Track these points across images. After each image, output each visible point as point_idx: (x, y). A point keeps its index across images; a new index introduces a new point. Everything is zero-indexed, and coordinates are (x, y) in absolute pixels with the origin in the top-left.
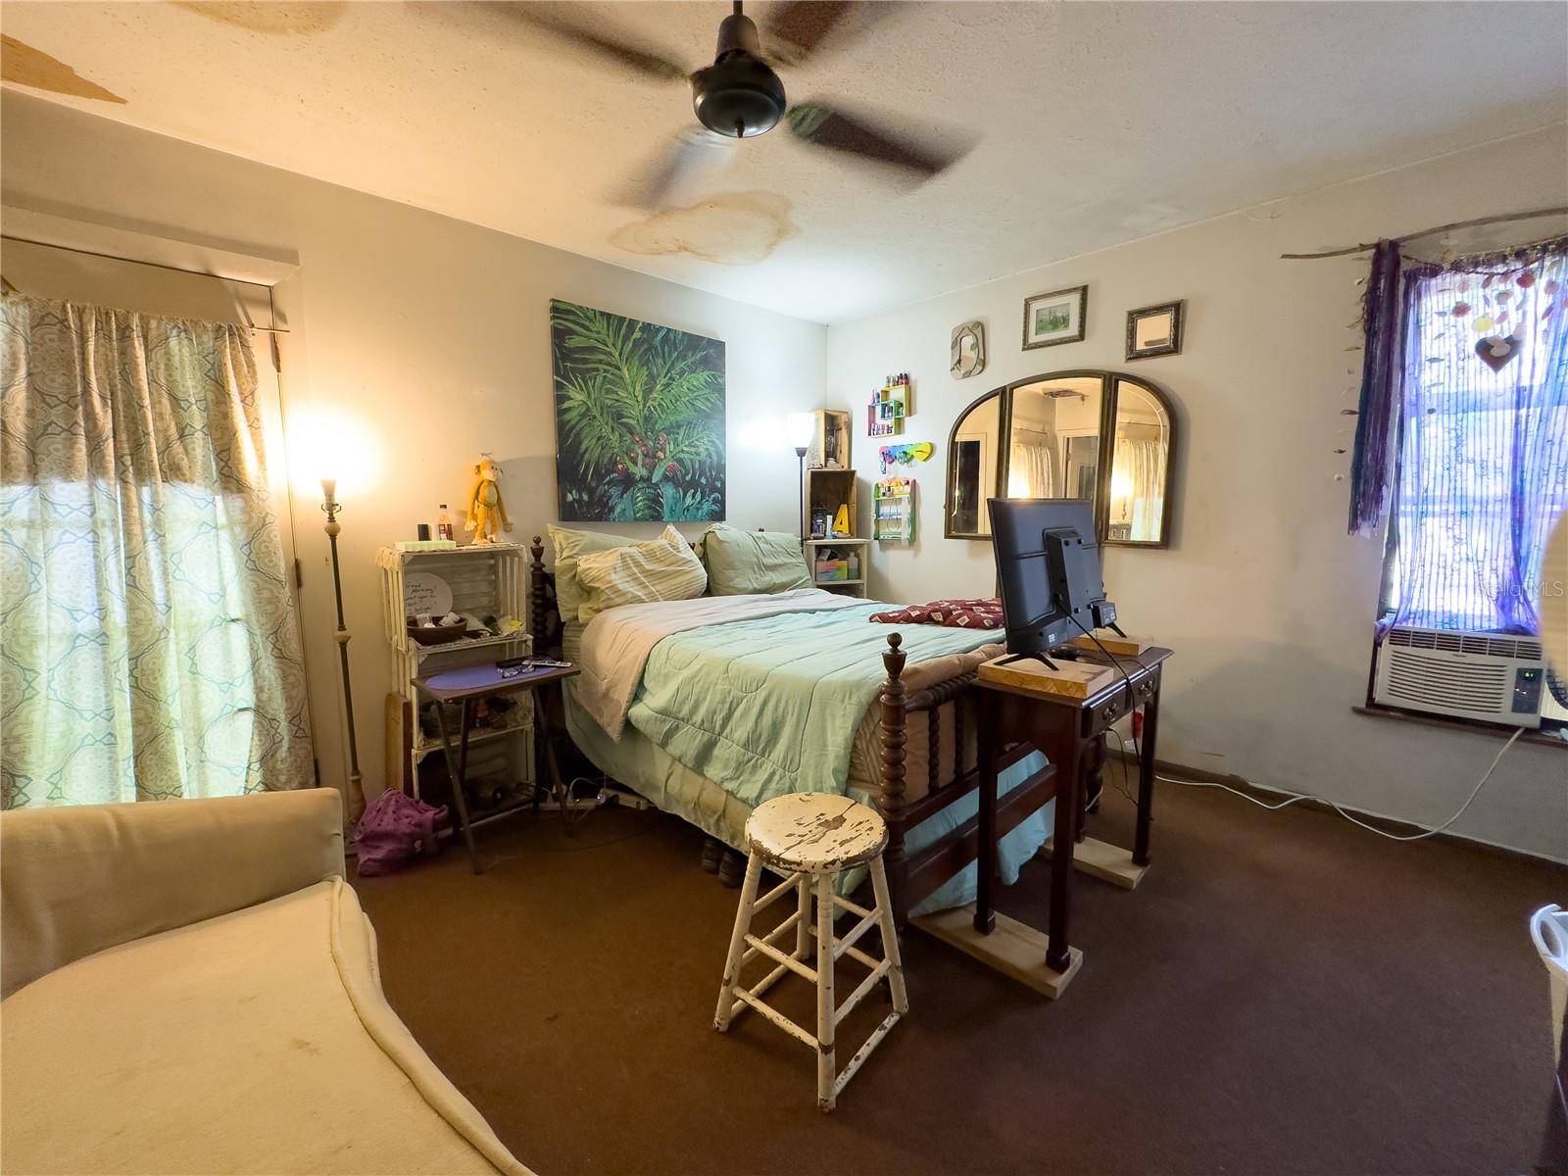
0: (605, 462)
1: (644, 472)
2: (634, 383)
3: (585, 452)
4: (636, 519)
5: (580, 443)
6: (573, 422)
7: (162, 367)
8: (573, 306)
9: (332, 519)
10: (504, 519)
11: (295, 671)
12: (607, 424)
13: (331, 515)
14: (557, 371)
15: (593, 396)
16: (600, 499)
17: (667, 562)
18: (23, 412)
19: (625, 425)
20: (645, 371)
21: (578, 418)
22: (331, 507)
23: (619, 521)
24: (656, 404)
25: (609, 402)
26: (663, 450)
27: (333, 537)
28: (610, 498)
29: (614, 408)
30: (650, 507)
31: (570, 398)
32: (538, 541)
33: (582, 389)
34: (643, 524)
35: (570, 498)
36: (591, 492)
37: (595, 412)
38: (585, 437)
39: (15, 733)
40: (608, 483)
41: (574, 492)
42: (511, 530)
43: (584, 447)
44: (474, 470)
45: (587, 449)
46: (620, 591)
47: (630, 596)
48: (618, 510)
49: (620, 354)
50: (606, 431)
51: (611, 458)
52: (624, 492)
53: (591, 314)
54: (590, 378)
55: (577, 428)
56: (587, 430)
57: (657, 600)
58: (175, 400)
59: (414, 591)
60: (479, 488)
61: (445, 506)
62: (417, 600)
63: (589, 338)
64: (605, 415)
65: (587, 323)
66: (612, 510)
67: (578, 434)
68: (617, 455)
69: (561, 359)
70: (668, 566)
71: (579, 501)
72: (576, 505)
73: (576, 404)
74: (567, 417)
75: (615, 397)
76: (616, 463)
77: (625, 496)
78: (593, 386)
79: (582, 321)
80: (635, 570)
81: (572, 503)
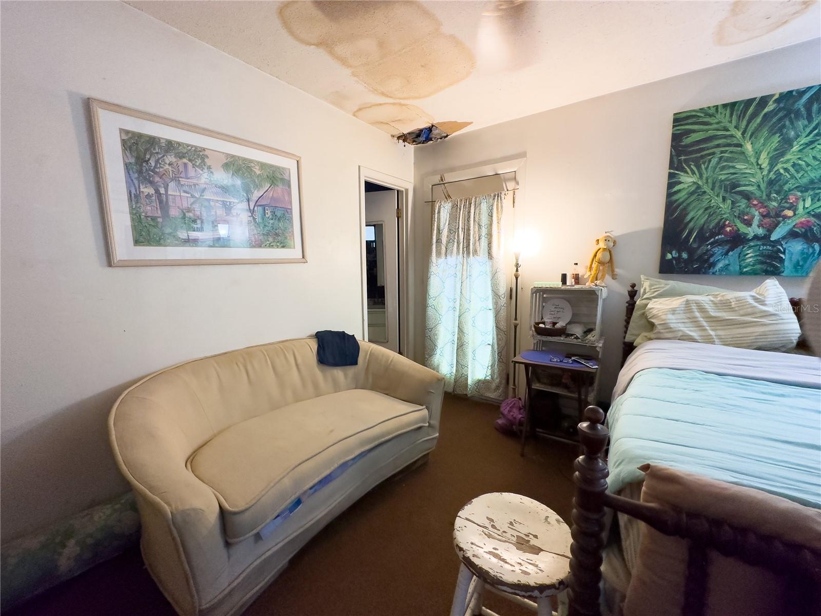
0: (711, 227)
1: (761, 232)
2: (758, 154)
3: (690, 221)
4: (742, 273)
5: (687, 214)
6: (681, 200)
7: (478, 214)
8: (694, 111)
9: (517, 270)
10: (613, 271)
11: (501, 334)
12: (718, 196)
13: (517, 268)
14: (671, 166)
15: (705, 176)
16: (701, 256)
17: (742, 312)
18: (446, 236)
19: (741, 193)
20: (776, 139)
21: (687, 196)
22: (517, 266)
23: (720, 274)
24: (788, 166)
25: (723, 177)
26: (793, 207)
27: (517, 279)
28: (712, 255)
29: (728, 181)
30: (762, 263)
31: (680, 183)
32: (633, 286)
33: (693, 173)
34: (749, 277)
35: (669, 256)
36: (691, 252)
37: (706, 188)
38: (691, 210)
39: (436, 333)
40: (712, 244)
41: (674, 252)
42: (616, 279)
43: (689, 218)
44: (595, 243)
45: (692, 219)
46: (671, 328)
47: (680, 334)
48: (720, 265)
49: (743, 133)
50: (717, 201)
51: (719, 223)
52: (731, 249)
53: (712, 111)
54: (704, 163)
55: (685, 204)
56: (694, 204)
57: (713, 343)
58: (480, 226)
59: (555, 308)
60: (597, 253)
61: (577, 264)
62: (556, 313)
63: (707, 131)
64: (716, 188)
65: (707, 119)
66: (713, 265)
67: (685, 209)
68: (727, 220)
69: (676, 156)
70: (742, 316)
71: (678, 259)
72: (674, 262)
73: (686, 186)
74: (675, 198)
75: (732, 171)
76: (724, 226)
77: (731, 253)
78: (706, 169)
79: (701, 120)
80: (697, 314)
81: (670, 261)
